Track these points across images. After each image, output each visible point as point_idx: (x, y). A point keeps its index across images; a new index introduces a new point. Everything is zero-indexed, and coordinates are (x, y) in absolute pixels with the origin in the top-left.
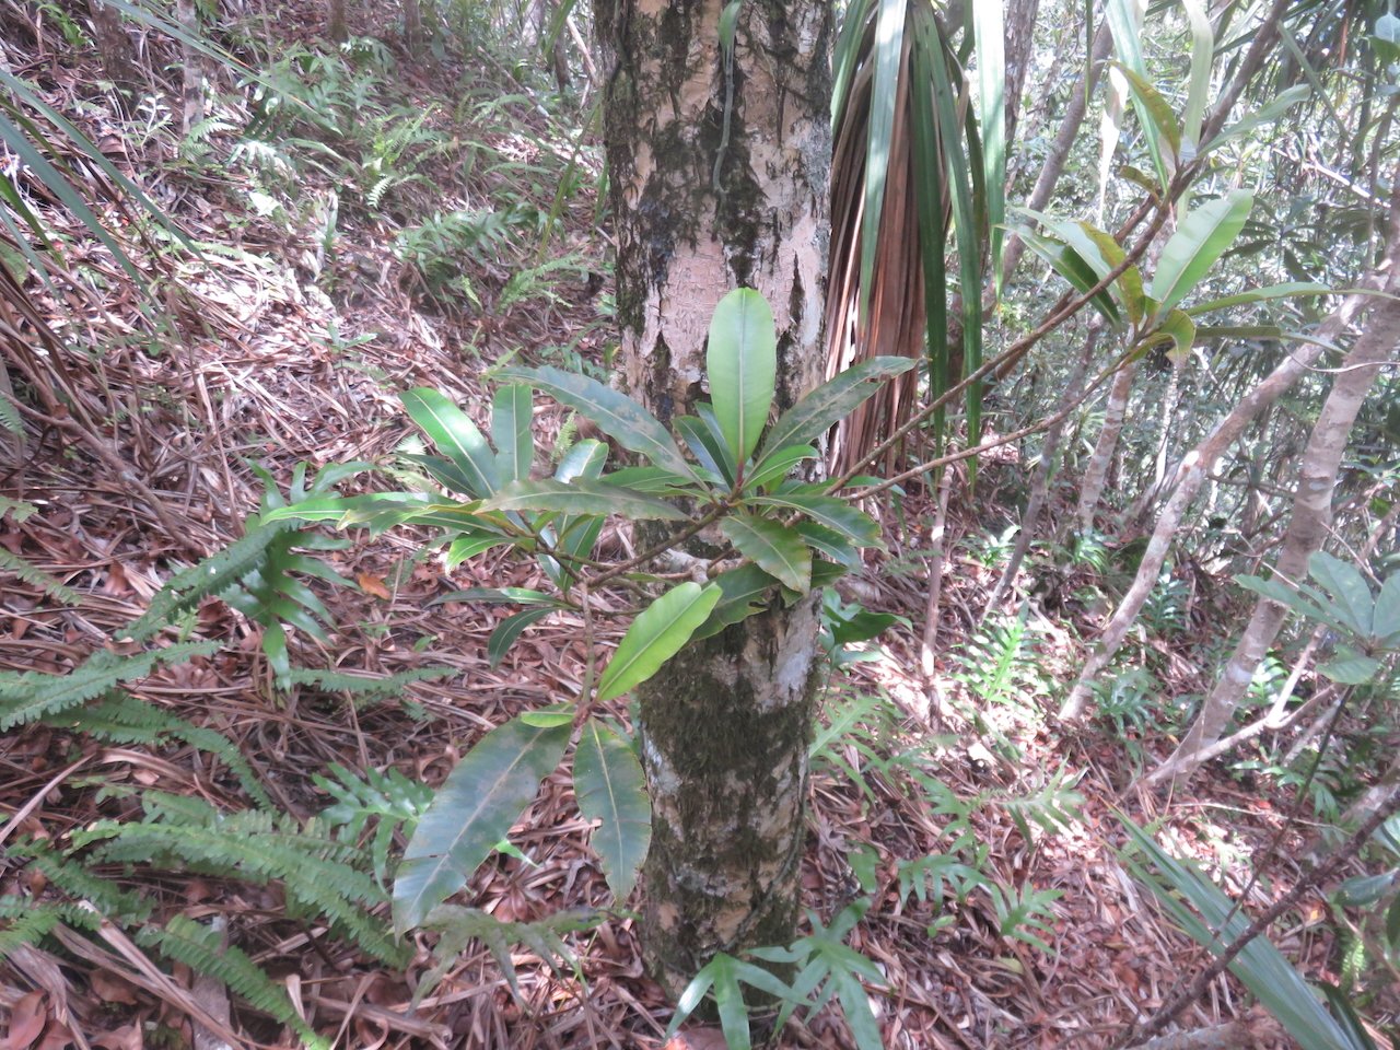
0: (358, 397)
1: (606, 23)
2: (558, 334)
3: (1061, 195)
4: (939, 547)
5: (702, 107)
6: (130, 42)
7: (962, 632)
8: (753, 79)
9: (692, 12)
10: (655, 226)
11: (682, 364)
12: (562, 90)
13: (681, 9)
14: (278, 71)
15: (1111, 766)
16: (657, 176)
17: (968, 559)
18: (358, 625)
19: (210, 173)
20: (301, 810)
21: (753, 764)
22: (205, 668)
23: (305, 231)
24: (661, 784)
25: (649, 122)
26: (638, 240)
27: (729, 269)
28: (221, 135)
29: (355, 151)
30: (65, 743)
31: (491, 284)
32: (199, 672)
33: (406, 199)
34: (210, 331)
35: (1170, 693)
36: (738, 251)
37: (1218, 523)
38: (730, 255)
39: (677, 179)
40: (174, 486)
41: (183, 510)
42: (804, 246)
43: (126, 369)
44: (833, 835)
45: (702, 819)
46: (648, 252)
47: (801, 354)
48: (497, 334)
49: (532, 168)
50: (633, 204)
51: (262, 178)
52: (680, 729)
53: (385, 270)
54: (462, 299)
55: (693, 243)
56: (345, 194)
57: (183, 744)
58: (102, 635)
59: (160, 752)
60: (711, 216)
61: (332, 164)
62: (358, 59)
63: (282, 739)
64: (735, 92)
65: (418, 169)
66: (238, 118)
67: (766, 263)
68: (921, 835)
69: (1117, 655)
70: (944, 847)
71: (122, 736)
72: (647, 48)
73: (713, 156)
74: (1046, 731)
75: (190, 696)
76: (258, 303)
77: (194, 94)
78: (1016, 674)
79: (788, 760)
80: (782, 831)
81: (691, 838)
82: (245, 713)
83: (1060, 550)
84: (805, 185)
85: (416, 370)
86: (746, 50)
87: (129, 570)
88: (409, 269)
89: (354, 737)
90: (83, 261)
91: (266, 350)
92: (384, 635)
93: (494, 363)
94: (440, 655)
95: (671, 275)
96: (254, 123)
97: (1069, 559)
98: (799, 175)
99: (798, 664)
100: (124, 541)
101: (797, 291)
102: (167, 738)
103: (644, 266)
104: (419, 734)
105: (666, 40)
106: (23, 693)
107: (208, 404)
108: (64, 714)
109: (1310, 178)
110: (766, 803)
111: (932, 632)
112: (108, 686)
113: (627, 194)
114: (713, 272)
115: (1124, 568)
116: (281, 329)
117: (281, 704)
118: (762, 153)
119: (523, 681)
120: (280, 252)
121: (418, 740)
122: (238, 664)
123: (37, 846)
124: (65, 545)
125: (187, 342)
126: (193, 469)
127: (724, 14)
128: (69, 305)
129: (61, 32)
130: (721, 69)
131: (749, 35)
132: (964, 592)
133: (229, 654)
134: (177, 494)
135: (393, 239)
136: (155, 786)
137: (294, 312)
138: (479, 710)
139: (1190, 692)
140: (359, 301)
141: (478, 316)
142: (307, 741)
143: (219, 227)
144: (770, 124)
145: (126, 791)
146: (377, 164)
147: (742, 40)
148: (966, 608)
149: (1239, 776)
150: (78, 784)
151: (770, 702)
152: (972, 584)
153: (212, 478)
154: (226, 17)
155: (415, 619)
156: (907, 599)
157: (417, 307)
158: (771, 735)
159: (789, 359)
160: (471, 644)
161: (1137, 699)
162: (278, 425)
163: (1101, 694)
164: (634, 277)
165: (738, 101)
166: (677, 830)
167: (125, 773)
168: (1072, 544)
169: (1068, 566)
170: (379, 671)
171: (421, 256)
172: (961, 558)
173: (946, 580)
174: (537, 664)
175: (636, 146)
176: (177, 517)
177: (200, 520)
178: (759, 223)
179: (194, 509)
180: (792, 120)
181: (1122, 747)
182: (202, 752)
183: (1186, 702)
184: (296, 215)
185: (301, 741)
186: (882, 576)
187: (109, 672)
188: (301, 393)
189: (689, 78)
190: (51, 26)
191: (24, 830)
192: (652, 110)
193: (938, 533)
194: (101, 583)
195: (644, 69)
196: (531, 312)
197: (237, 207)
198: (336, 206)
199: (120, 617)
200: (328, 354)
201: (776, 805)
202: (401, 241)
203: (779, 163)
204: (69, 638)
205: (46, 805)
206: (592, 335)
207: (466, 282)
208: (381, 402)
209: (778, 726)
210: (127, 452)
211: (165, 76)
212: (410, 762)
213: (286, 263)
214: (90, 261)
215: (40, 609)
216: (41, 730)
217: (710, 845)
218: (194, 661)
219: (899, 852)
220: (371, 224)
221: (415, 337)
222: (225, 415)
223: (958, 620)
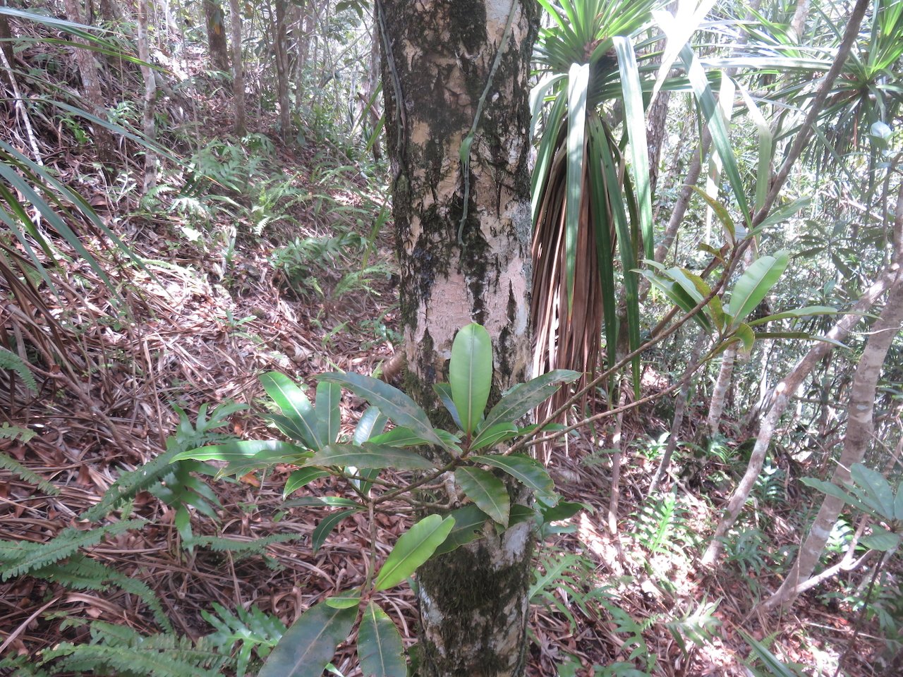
0: (244, 355)
1: (393, 148)
2: (371, 311)
3: (689, 220)
4: (618, 446)
5: (450, 196)
6: (114, 139)
7: (635, 504)
8: (481, 179)
9: (444, 142)
10: (423, 265)
11: (441, 348)
12: (377, 161)
13: (437, 141)
14: (203, 154)
15: (738, 596)
16: (424, 236)
17: (638, 454)
18: (237, 504)
19: (158, 216)
20: (194, 633)
21: (490, 605)
22: (136, 535)
23: (215, 250)
24: (431, 618)
25: (419, 205)
26: (412, 273)
27: (469, 290)
28: (167, 194)
29: (247, 202)
30: (43, 588)
31: (329, 281)
32: (133, 538)
33: (278, 229)
34: (154, 314)
35: (776, 543)
36: (474, 279)
37: (801, 429)
38: (469, 282)
39: (436, 238)
40: (125, 414)
41: (129, 430)
42: (516, 276)
43: (98, 338)
44: (550, 647)
45: (457, 643)
46: (419, 280)
47: (515, 341)
48: (333, 313)
49: (357, 210)
50: (409, 252)
51: (190, 219)
52: (442, 581)
53: (264, 274)
54: (311, 291)
55: (446, 275)
56: (241, 228)
57: (119, 589)
58: (73, 514)
59: (104, 595)
60: (457, 259)
61: (234, 209)
62: (251, 147)
63: (184, 585)
64: (471, 188)
65: (287, 211)
66: (177, 183)
67: (491, 286)
68: (611, 646)
69: (739, 518)
70: (626, 654)
71: (80, 585)
72: (417, 163)
73: (458, 225)
74: (693, 571)
75: (126, 555)
76: (184, 295)
77: (151, 170)
78: (672, 533)
79: (515, 601)
80: (512, 650)
81: (450, 656)
82: (161, 566)
83: (697, 448)
84: (515, 239)
85: (281, 336)
86: (476, 163)
87: (92, 470)
88: (279, 273)
89: (233, 582)
90: (77, 272)
91: (187, 325)
92: (254, 511)
93: (330, 330)
94: (290, 524)
95: (433, 294)
96: (186, 187)
97: (704, 454)
98: (510, 234)
99: (519, 537)
100: (90, 451)
101: (512, 302)
102: (108, 586)
103: (416, 288)
104: (274, 578)
105: (428, 158)
106: (18, 555)
107: (149, 360)
108: (43, 569)
109: (846, 209)
110: (500, 631)
111: (615, 504)
112: (73, 551)
113: (406, 245)
114: (458, 292)
115: (741, 459)
116: (197, 312)
117: (185, 559)
118: (487, 222)
119: (344, 542)
120: (199, 264)
121: (274, 582)
122: (158, 533)
123: (19, 659)
124: (53, 454)
125: (138, 321)
126: (136, 403)
127: (463, 144)
128: (67, 299)
129: (73, 134)
130: (461, 174)
131: (478, 155)
132: (636, 477)
133: (153, 526)
134: (126, 420)
135: (269, 255)
136: (100, 618)
137: (206, 300)
138: (314, 562)
139: (789, 543)
140: (247, 293)
141: (321, 301)
142: (201, 585)
143: (162, 249)
144: (492, 205)
145: (79, 622)
146: (262, 209)
147: (474, 158)
148: (638, 487)
149: (826, 602)
150: (49, 617)
151: (501, 563)
152: (641, 471)
153: (148, 410)
154: (173, 124)
155: (275, 499)
156: (599, 482)
157: (283, 297)
158: (502, 585)
159: (507, 344)
160: (310, 516)
161: (754, 550)
162: (193, 373)
163: (729, 546)
164: (411, 295)
165: (472, 192)
166: (441, 650)
167: (80, 609)
168: (706, 444)
169: (704, 458)
170: (250, 535)
171: (286, 266)
172: (632, 454)
173: (623, 469)
174: (354, 529)
175: (411, 218)
176: (124, 435)
177: (138, 436)
178: (487, 263)
179: (136, 430)
180: (506, 202)
181: (745, 582)
182: (131, 594)
183: (786, 550)
184: (210, 240)
185: (196, 585)
186: (581, 466)
187: (75, 541)
188: (208, 352)
189: (442, 179)
190: (67, 131)
191: (13, 648)
192: (420, 197)
193: (617, 438)
194: (74, 479)
195: (415, 174)
196: (354, 298)
197: (174, 236)
198: (235, 235)
199: (85, 502)
200: (226, 327)
201: (507, 633)
202: (274, 256)
203: (498, 228)
204: (50, 516)
205: (28, 631)
206: (393, 312)
207: (315, 280)
208: (258, 357)
209: (506, 579)
210: (96, 392)
211: (135, 159)
212: (267, 598)
213: (202, 270)
214: (81, 272)
215: (33, 497)
216: (28, 578)
217: (464, 659)
218: (129, 531)
219: (596, 659)
220: (256, 245)
221: (281, 315)
222: (160, 368)
223: (632, 495)
